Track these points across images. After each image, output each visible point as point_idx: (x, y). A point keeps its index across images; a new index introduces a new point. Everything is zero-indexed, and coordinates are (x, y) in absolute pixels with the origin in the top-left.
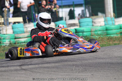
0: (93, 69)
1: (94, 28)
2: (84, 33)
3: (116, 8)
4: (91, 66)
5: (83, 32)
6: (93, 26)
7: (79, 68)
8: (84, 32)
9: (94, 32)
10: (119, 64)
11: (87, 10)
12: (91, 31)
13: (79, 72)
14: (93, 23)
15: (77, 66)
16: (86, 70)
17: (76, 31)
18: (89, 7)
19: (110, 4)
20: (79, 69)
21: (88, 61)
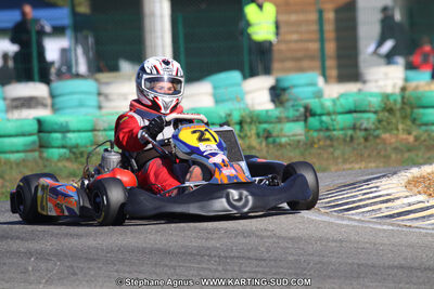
0: (100, 268)
1: (105, 118)
2: (70, 135)
3: (182, 49)
4: (94, 260)
5: (65, 130)
6: (100, 107)
7: (50, 265)
8: (69, 131)
9: (104, 133)
10: (191, 254)
11: (80, 51)
12: (94, 130)
13: (49, 281)
14: (102, 98)
15: (42, 256)
16: (75, 274)
17: (42, 127)
18: (87, 38)
19: (162, 31)
20: (47, 270)
21: (83, 240)
